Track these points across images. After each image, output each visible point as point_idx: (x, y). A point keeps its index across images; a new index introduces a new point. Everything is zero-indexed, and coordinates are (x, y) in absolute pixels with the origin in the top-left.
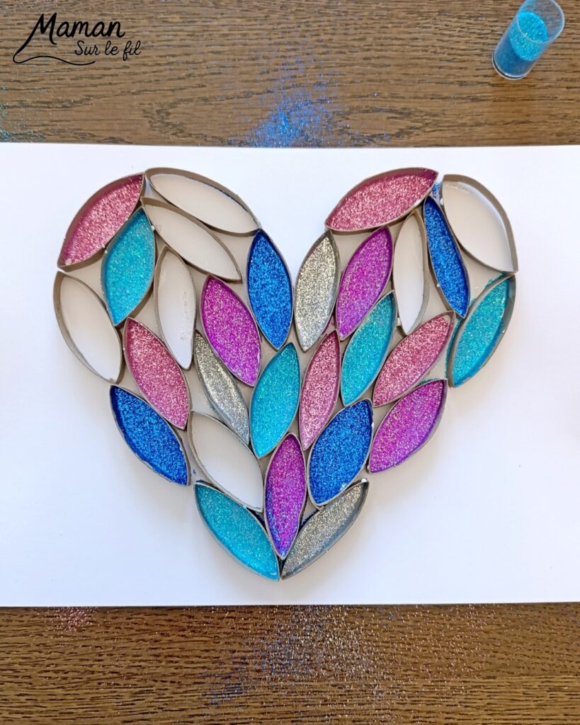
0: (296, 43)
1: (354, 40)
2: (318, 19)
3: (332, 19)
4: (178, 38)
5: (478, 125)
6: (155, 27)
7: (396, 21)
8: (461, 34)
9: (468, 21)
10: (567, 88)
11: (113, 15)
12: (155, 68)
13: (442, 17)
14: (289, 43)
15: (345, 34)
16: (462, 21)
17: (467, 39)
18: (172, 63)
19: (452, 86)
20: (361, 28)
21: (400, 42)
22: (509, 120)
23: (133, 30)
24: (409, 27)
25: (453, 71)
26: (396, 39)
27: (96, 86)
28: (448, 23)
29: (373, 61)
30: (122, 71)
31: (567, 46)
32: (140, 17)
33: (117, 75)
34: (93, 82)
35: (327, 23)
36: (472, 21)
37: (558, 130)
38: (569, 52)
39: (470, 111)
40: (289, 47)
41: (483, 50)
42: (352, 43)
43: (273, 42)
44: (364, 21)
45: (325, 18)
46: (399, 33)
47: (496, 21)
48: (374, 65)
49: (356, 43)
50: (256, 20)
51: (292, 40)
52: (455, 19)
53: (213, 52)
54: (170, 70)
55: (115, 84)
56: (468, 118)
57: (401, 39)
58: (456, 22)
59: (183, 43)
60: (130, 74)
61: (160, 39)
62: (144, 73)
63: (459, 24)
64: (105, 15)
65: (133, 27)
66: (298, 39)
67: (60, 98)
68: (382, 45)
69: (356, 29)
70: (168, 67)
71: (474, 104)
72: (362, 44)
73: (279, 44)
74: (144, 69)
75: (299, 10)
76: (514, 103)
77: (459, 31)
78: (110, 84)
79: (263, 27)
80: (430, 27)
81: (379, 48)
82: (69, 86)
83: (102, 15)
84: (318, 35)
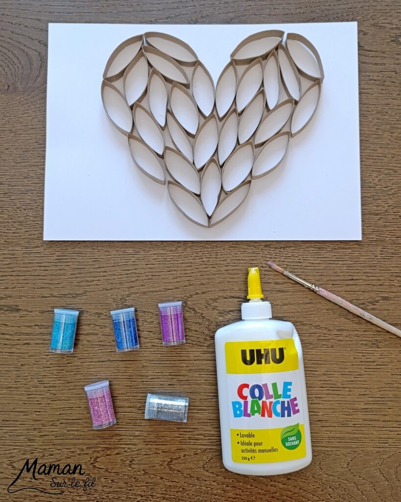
0: (191, 263)
1: (220, 261)
2: (202, 250)
3: (209, 250)
4: (131, 261)
5: (285, 305)
6: (119, 255)
7: (242, 250)
8: (276, 257)
9: (280, 250)
10: (332, 285)
11: (98, 249)
12: (120, 277)
13: (266, 248)
14: (187, 263)
15: (216, 258)
16: (276, 250)
17: (279, 259)
18: (128, 274)
19: (271, 284)
20: (224, 254)
21: (244, 262)
22: (301, 302)
23: (109, 257)
24: (248, 253)
25: (272, 277)
26: (242, 260)
27: (89, 286)
28: (269, 251)
29: (230, 272)
30: (102, 278)
31: (332, 262)
32: (112, 250)
33: (100, 280)
34: (88, 284)
35: (207, 252)
36: (282, 250)
37: (327, 307)
38: (333, 265)
39: (280, 297)
40: (187, 265)
41: (287, 265)
42: (219, 262)
43: (179, 262)
44: (226, 251)
45: (206, 250)
46: (244, 257)
47: (294, 250)
48: (231, 274)
49: (222, 263)
50: (170, 251)
51: (189, 261)
52: (273, 249)
53: (148, 268)
54: (127, 277)
55: (100, 285)
56: (279, 301)
57: (245, 260)
58: (273, 250)
59: (134, 263)
60: (107, 279)
61: (122, 261)
62: (114, 279)
63: (275, 252)
64: (95, 249)
65: (108, 255)
66: (192, 261)
67: (71, 292)
68: (235, 263)
69: (222, 255)
70: (126, 276)
71: (283, 294)
72: (224, 262)
73: (182, 263)
74: (114, 277)
75: (193, 246)
76: (304, 293)
77: (275, 255)
78: (96, 285)
79: (174, 255)
80: (260, 254)
81: (233, 265)
82: (76, 286)
83: (93, 249)
84: (202, 258)
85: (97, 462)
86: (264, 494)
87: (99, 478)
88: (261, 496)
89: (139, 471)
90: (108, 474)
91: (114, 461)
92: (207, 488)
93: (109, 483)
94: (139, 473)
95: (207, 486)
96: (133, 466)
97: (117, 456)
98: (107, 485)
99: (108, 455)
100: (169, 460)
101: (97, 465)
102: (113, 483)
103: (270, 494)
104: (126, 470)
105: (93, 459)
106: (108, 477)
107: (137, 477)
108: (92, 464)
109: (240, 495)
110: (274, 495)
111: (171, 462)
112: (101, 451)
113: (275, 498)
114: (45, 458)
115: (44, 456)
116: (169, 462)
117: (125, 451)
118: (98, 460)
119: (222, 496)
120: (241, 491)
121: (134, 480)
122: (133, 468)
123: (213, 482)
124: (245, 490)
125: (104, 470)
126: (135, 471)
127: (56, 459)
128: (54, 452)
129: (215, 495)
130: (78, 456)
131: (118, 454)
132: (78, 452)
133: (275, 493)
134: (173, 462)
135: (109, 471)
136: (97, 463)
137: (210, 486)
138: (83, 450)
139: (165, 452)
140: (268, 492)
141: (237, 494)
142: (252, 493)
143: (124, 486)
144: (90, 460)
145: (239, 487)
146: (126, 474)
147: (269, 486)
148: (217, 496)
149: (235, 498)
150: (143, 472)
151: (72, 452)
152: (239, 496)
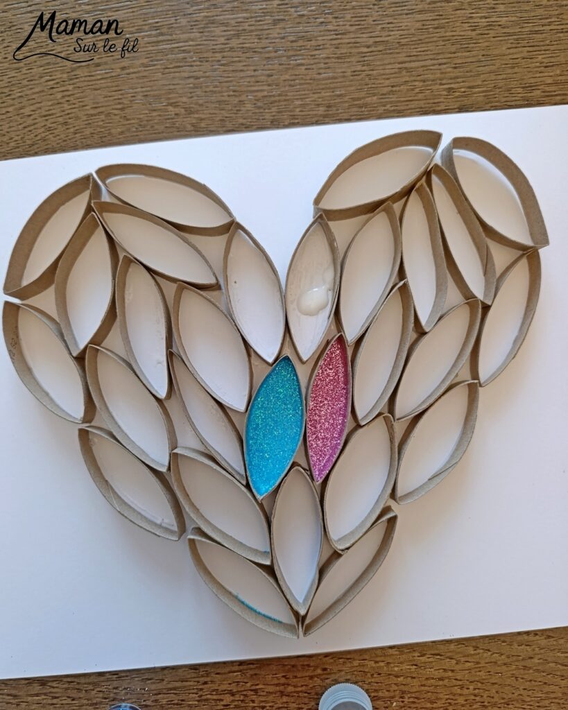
86: (505, 664)
88: (498, 669)
92: (376, 662)
95: (378, 659)
103: (518, 661)
109: (453, 671)
110: (528, 663)
113: (530, 668)
119: (414, 678)
120: (454, 662)
124: (463, 659)
129: (397, 676)
133: (531, 658)
137: (382, 658)
140: (515, 658)
141: (445, 670)
142: (478, 663)
143: (192, 674)
145: (449, 654)
147: (516, 646)
148: (401, 679)
149: (441, 679)
152: (450, 674)
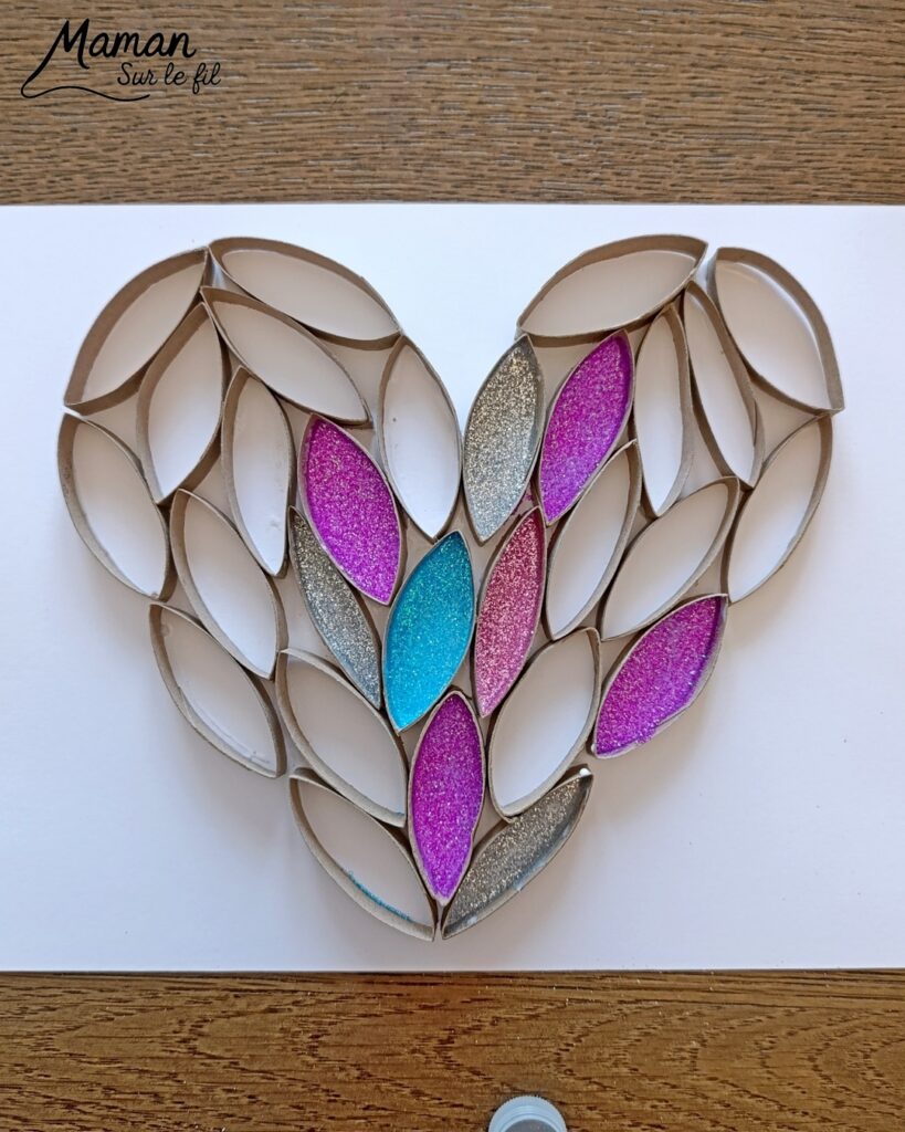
85: (201, 1035)
87: (207, 1090)
89: (342, 1069)
90: (235, 1076)
91: (258, 1034)
93: (240, 1106)
94: (341, 1076)
96: (321, 1052)
97: (271, 1016)
98: (235, 1110)
99: (239, 1014)
100: (444, 1035)
101: (199, 1044)
102: (255, 1107)
104: (297, 1064)
105: (188, 1026)
106: (239, 1088)
107: (335, 1087)
108: (184, 1041)
111: (450, 1040)
112: (218, 998)
114: (26, 1017)
115: (24, 1010)
116: (442, 1042)
117: (296, 1003)
118: (205, 1029)
121: (323, 1096)
122: (321, 1059)
123: (590, 1109)
125: (225, 1062)
126: (330, 1069)
127: (64, 1022)
128: (59, 1000)
130: (139, 1015)
131: (271, 1010)
132: (140, 1002)
134: (457, 1042)
135: (242, 1065)
136: (201, 1039)
138: (155, 996)
139: (432, 1008)
143: (293, 1114)
144: (177, 1027)
146: (299, 1076)
150: (356, 1073)
151: (120, 1001)
